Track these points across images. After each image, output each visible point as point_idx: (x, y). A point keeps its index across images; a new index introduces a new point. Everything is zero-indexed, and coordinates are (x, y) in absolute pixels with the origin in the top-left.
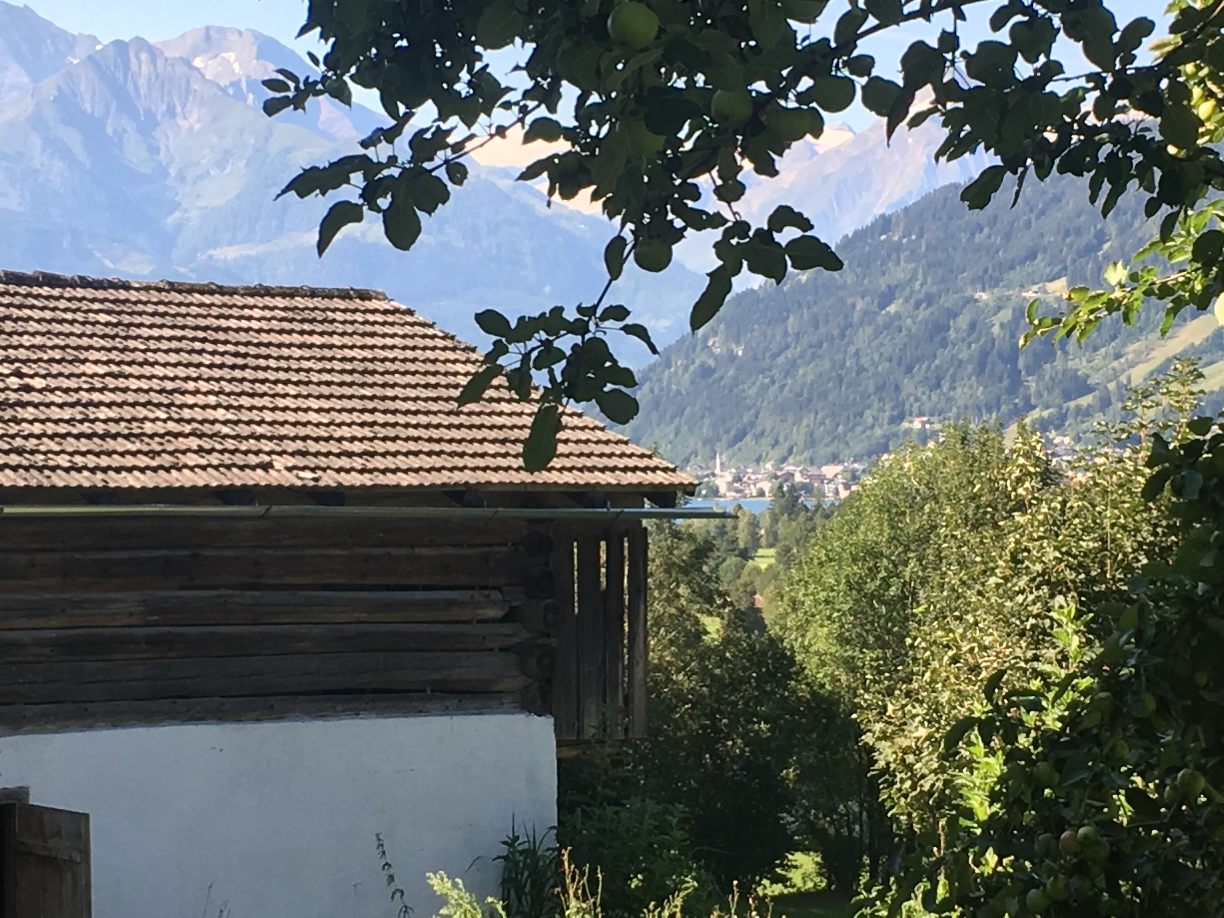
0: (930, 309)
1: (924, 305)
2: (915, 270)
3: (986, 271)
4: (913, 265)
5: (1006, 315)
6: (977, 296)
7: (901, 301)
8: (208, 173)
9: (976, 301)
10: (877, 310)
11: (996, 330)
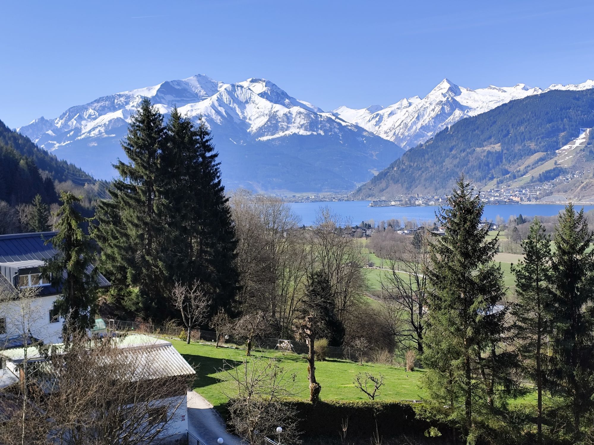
5: (485, 154)
11: (483, 157)
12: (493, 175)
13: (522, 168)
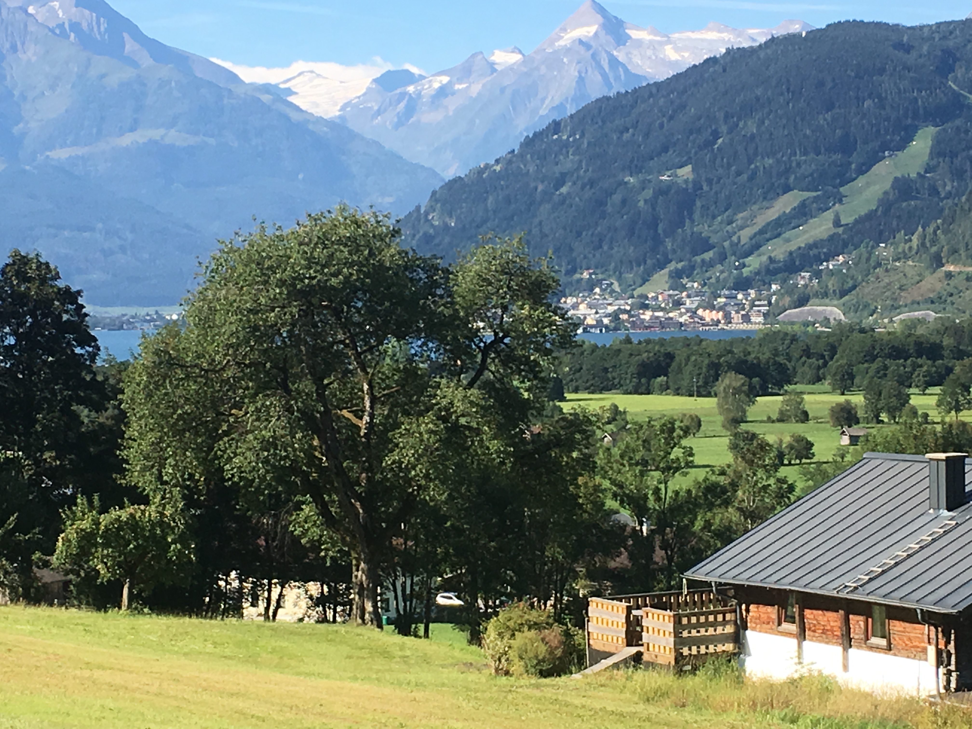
0: (593, 190)
1: (588, 187)
2: (581, 161)
3: (632, 161)
4: (577, 158)
5: (648, 193)
6: (626, 179)
7: (570, 184)
8: (43, 94)
9: (626, 183)
10: (553, 191)
11: (641, 204)
12: (665, 255)
13: (745, 235)
